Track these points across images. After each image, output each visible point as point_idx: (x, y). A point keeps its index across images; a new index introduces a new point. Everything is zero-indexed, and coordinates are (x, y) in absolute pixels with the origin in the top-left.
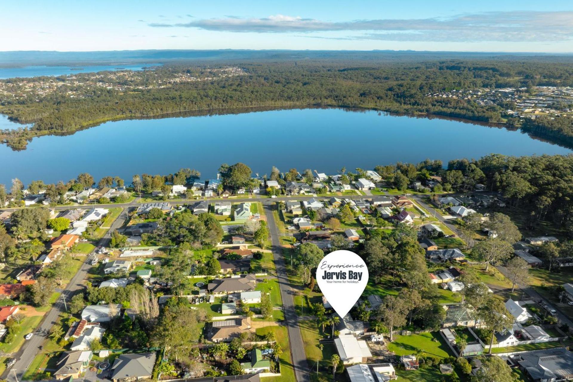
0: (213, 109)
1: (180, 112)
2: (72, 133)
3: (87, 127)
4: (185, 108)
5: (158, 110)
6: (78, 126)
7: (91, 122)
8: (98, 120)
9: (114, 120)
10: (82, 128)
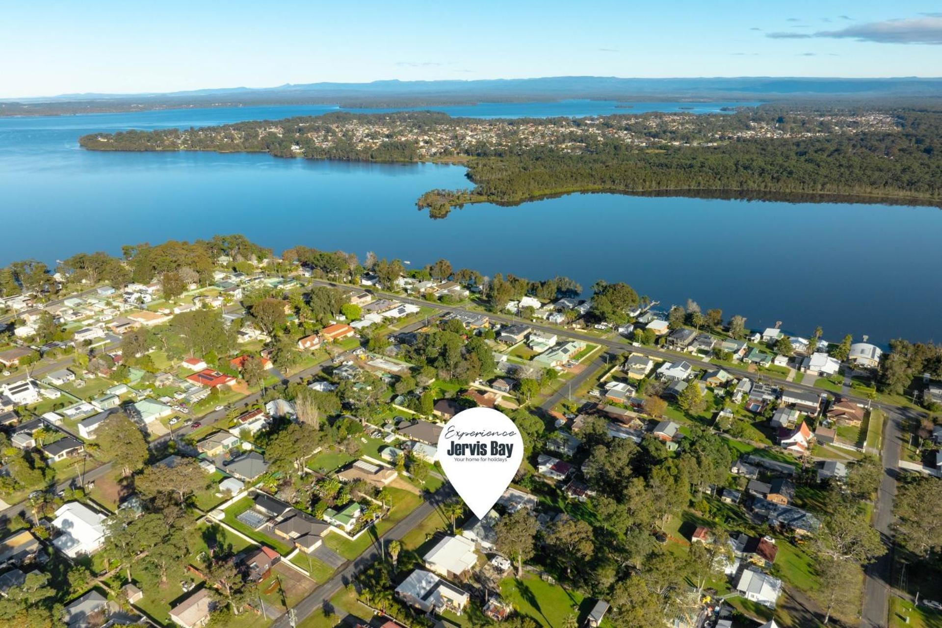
0: (748, 190)
1: (689, 190)
2: (516, 204)
3: (541, 198)
4: (699, 183)
5: (654, 183)
6: (527, 195)
7: (547, 192)
8: (559, 190)
9: (583, 192)
10: (532, 199)
